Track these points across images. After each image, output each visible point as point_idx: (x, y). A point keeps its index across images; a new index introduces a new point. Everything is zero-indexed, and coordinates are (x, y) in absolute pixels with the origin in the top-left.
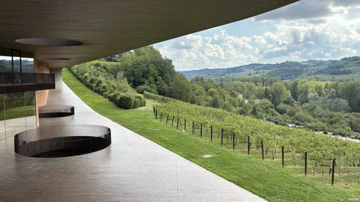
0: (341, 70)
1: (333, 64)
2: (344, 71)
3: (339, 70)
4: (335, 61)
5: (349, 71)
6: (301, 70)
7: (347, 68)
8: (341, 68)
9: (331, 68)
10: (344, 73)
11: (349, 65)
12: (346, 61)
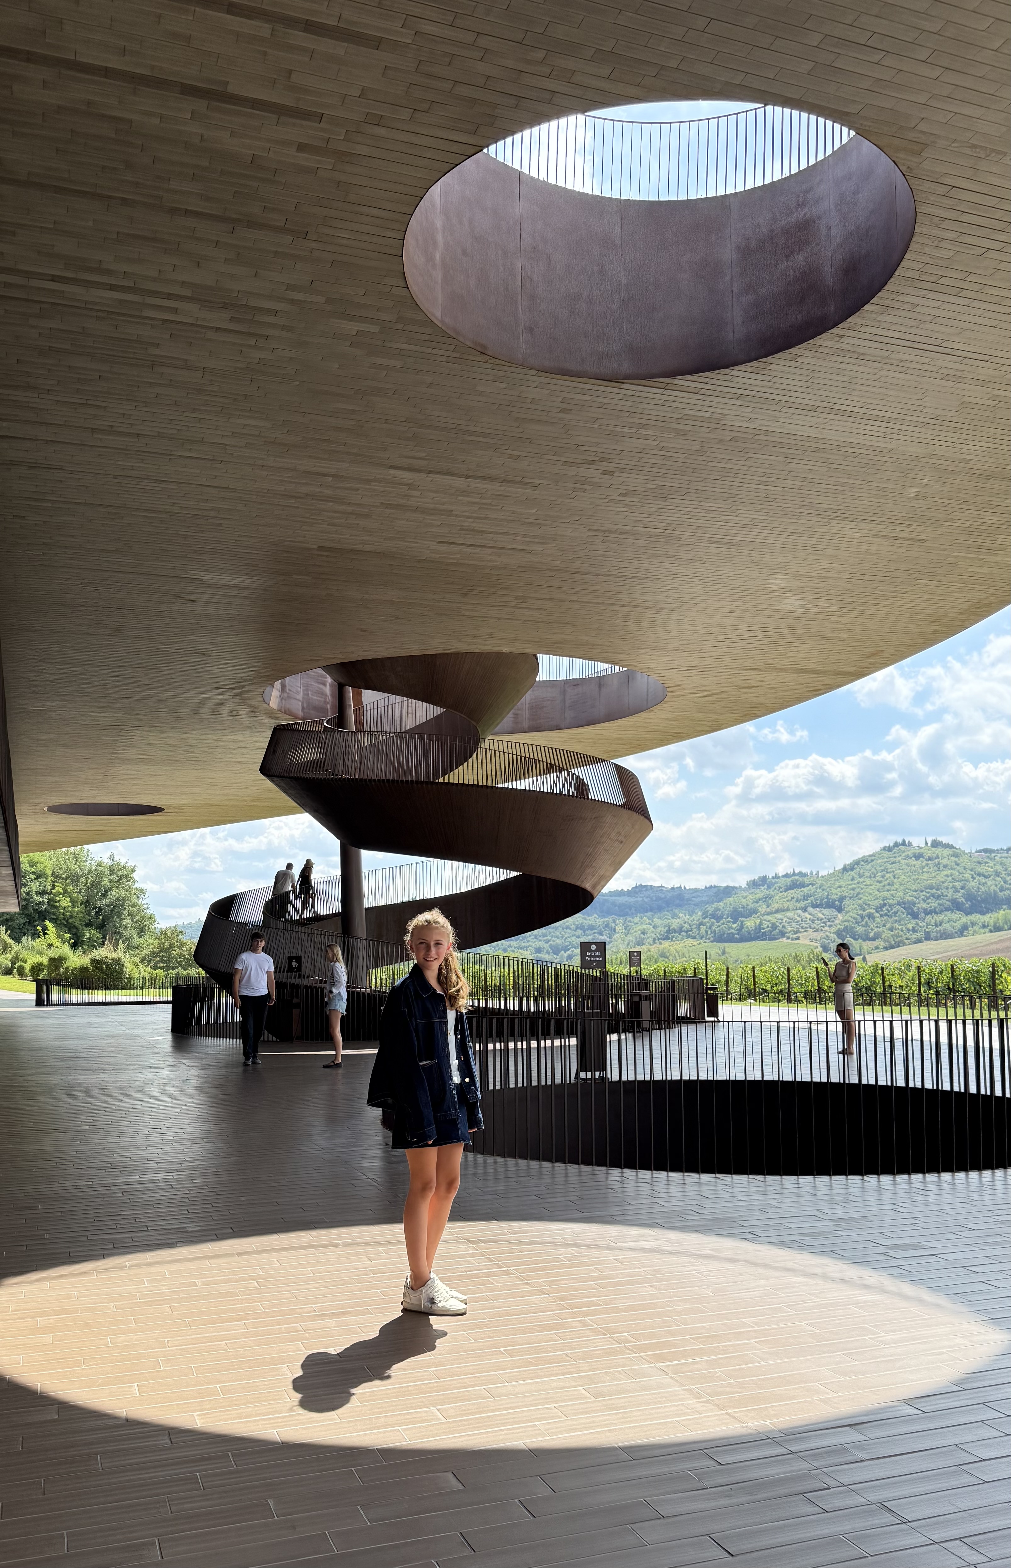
3: (742, 922)
7: (769, 918)
11: (776, 906)
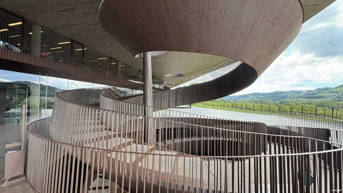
0: (316, 96)
1: (309, 92)
2: (318, 96)
3: (314, 96)
4: (311, 91)
5: (321, 96)
6: (286, 96)
8: (316, 94)
9: (307, 94)
10: (318, 97)
11: (321, 93)
12: (319, 90)
